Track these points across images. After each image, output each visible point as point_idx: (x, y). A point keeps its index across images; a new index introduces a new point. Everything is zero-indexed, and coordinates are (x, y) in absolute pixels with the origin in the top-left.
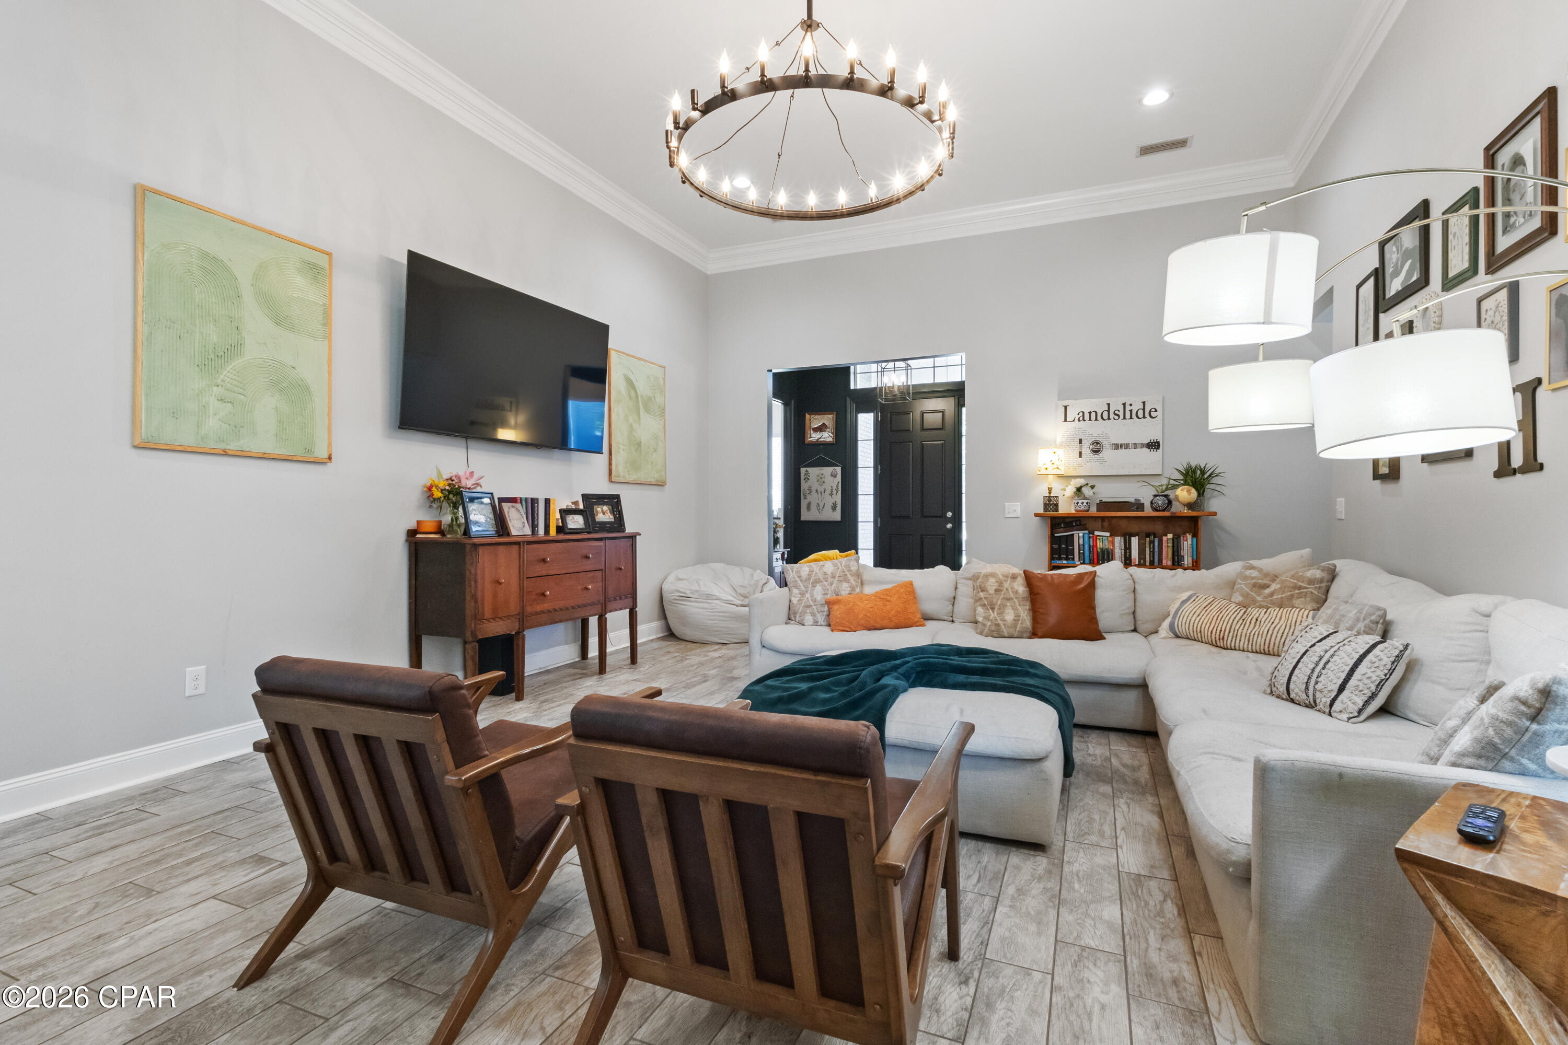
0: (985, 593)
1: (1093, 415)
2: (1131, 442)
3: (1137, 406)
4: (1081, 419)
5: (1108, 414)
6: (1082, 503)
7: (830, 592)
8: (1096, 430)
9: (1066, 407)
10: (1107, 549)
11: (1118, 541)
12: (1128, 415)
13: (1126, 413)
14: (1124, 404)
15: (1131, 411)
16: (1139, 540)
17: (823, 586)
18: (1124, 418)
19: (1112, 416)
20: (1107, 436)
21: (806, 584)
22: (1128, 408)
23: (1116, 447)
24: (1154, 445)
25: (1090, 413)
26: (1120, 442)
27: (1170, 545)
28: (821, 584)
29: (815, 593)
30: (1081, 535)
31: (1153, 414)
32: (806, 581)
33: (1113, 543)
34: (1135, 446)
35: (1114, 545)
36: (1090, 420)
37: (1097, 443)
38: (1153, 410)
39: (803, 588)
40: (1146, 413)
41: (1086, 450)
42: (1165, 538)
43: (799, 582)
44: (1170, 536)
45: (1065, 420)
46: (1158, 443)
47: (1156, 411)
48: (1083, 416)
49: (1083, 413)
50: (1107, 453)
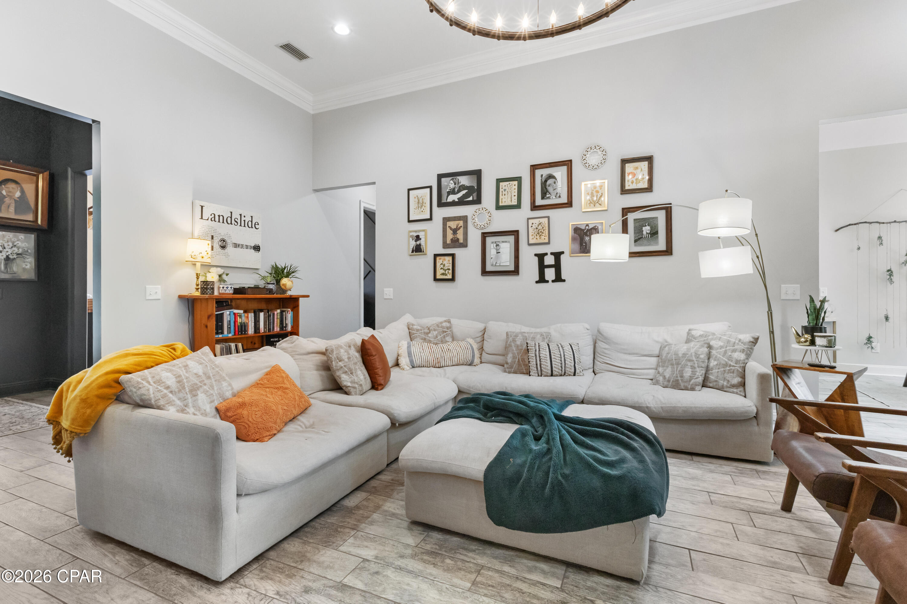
0: (343, 362)
1: (221, 218)
2: (245, 244)
3: (248, 219)
4: (213, 219)
5: (230, 220)
6: (227, 288)
7: (215, 397)
8: (224, 230)
9: (202, 207)
10: (244, 323)
11: (251, 316)
12: (243, 224)
13: (241, 222)
14: (241, 215)
15: (244, 221)
16: (264, 315)
17: (205, 392)
18: (241, 225)
19: (233, 222)
20: (230, 237)
21: (181, 395)
22: (243, 219)
23: (236, 246)
24: (257, 248)
25: (219, 216)
26: (238, 243)
27: (279, 317)
28: (201, 390)
29: (200, 403)
30: (228, 313)
31: (257, 226)
32: (180, 391)
33: (247, 317)
34: (247, 247)
35: (248, 320)
36: (219, 222)
37: (224, 241)
38: (257, 223)
39: (178, 402)
40: (253, 225)
41: (217, 246)
42: (276, 313)
43: (170, 395)
44: (279, 311)
45: (202, 218)
46: (259, 246)
47: (258, 224)
48: (215, 217)
49: (214, 215)
50: (230, 249)
